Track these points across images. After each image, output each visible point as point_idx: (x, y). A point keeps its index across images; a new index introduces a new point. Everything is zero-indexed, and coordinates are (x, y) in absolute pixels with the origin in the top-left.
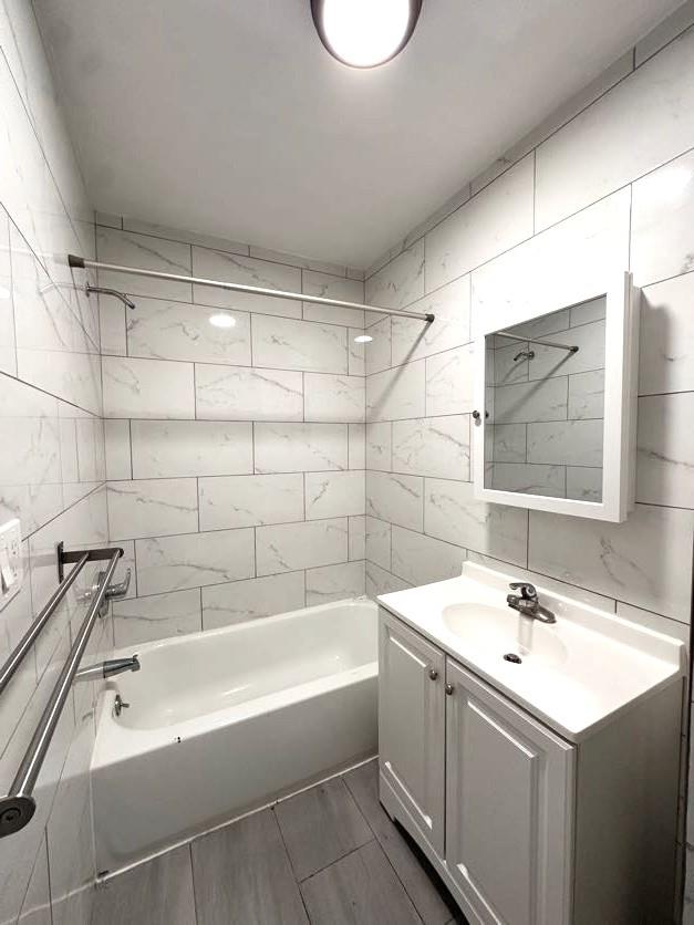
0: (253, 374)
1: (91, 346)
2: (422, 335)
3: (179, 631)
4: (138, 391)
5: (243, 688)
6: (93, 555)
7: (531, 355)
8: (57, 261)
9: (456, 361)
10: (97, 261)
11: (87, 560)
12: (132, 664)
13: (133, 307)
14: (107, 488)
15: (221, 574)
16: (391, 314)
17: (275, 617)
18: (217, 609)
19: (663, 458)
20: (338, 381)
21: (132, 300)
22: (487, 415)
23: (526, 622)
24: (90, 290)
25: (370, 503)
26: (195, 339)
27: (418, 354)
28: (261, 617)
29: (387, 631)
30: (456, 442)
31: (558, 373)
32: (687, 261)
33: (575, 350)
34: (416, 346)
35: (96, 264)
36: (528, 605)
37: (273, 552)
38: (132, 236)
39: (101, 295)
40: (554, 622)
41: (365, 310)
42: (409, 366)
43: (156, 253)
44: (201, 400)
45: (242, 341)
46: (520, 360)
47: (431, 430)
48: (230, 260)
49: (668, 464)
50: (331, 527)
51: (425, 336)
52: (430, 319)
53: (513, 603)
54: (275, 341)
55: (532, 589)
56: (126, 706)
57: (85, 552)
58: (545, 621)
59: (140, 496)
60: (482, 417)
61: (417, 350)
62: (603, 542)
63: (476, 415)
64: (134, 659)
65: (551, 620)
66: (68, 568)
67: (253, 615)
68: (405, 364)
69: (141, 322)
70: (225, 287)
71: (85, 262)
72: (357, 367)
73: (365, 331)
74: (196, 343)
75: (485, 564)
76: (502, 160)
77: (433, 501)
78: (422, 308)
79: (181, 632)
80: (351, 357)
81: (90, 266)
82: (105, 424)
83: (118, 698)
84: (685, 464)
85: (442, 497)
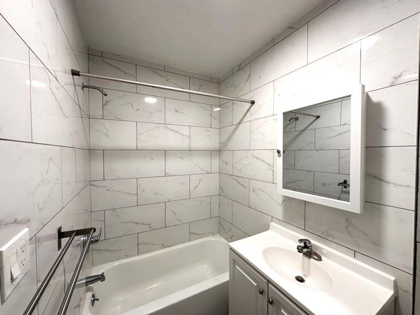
0: (166, 128)
1: (83, 113)
2: (248, 110)
3: (126, 256)
4: (108, 136)
5: (159, 284)
6: (79, 233)
7: (297, 119)
8: (65, 72)
9: (266, 123)
10: (89, 73)
11: (75, 235)
12: (101, 278)
13: (106, 95)
14: (91, 185)
15: (148, 226)
16: (232, 100)
17: (175, 246)
18: (145, 244)
19: (381, 180)
20: (207, 130)
21: (105, 91)
22: (284, 152)
23: (306, 259)
24: (84, 87)
25: (221, 189)
26: (137, 110)
27: (246, 119)
28: (167, 247)
29: (234, 263)
30: (267, 163)
31: (310, 127)
32: (394, 80)
33: (318, 117)
34: (245, 115)
35: (89, 75)
36: (307, 250)
37: (174, 214)
38: (107, 60)
39: (90, 89)
40: (321, 260)
41: (219, 98)
42: (241, 125)
43: (119, 69)
44: (139, 140)
45: (160, 111)
46: (292, 121)
47: (253, 156)
48: (156, 72)
49: (384, 183)
50: (202, 201)
51: (250, 110)
52: (253, 103)
53: (300, 250)
54: (176, 111)
55: (310, 242)
56: (98, 300)
57: (74, 231)
58: (317, 260)
59: (108, 188)
60: (282, 153)
61: (246, 117)
62: (347, 220)
63: (279, 152)
64: (102, 275)
65: (320, 259)
66: (65, 241)
67: (164, 246)
68: (239, 123)
69: (110, 102)
70: (153, 87)
71: (80, 73)
72: (215, 124)
73: (219, 106)
74: (138, 112)
75: (281, 225)
76: (290, 28)
77: (254, 191)
78: (249, 97)
79: (127, 256)
80: (213, 119)
81: (83, 75)
82: (91, 152)
83: (93, 296)
84: (394, 184)
85: (259, 189)
